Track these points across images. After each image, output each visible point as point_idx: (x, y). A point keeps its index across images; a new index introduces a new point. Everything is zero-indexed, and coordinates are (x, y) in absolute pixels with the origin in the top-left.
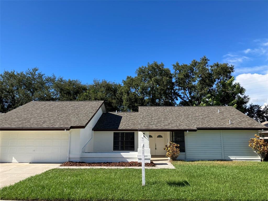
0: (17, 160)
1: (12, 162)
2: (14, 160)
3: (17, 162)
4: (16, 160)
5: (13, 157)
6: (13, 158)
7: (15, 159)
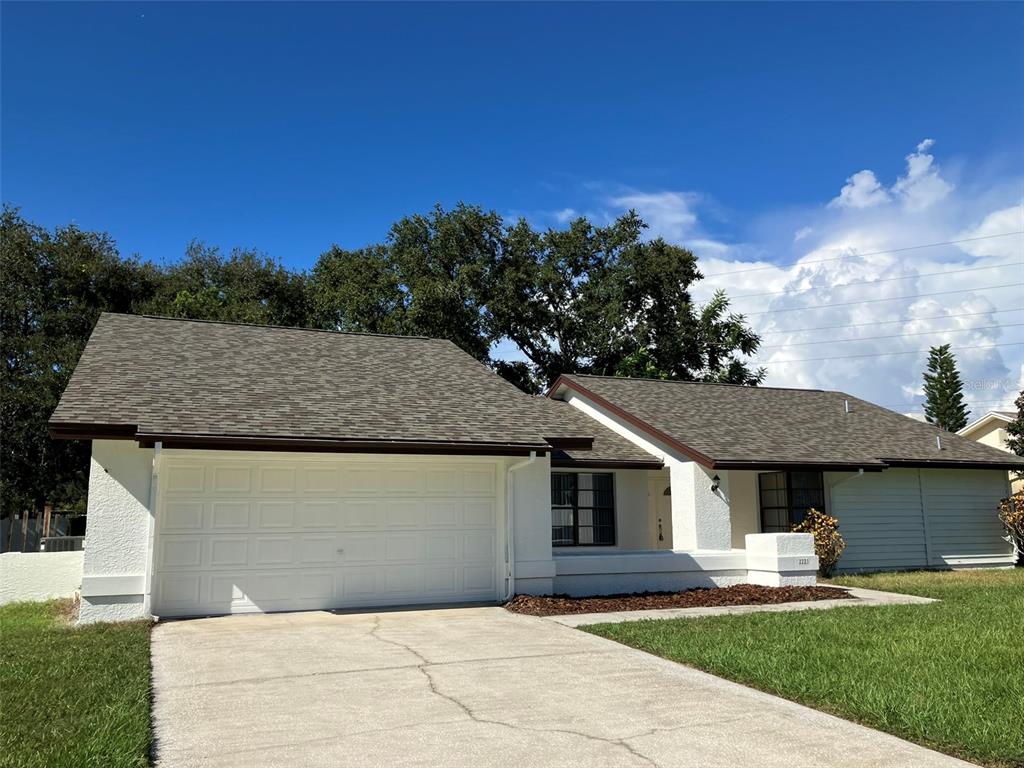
0: (256, 602)
1: (233, 610)
2: (240, 601)
3: (256, 609)
4: (251, 603)
5: (235, 587)
6: (237, 592)
7: (246, 597)
